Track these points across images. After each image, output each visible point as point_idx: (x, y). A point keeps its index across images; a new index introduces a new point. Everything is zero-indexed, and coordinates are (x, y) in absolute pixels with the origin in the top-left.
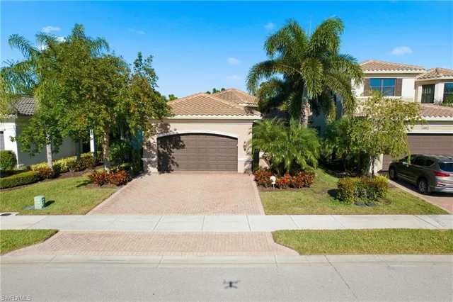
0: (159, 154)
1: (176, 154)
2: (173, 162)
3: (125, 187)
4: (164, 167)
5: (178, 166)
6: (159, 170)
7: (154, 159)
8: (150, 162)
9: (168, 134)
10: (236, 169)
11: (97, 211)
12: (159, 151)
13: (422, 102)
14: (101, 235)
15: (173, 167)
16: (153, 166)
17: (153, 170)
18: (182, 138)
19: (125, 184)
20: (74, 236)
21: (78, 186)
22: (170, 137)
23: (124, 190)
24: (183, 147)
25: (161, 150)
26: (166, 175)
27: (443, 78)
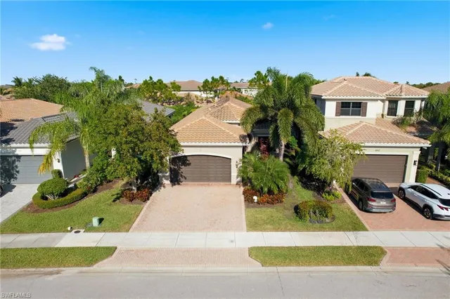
0: (171, 170)
1: (184, 169)
2: (182, 176)
3: (149, 202)
4: (175, 180)
5: (185, 178)
6: (171, 181)
7: (168, 174)
8: (164, 176)
9: (178, 155)
10: (230, 180)
11: (135, 228)
12: (171, 168)
13: (388, 115)
14: (144, 251)
15: (182, 179)
16: (167, 179)
17: (167, 182)
18: (188, 158)
19: (148, 199)
20: (128, 251)
21: (114, 201)
22: (180, 158)
23: (149, 206)
24: (189, 164)
25: (172, 166)
26: (177, 186)
27: (404, 97)
